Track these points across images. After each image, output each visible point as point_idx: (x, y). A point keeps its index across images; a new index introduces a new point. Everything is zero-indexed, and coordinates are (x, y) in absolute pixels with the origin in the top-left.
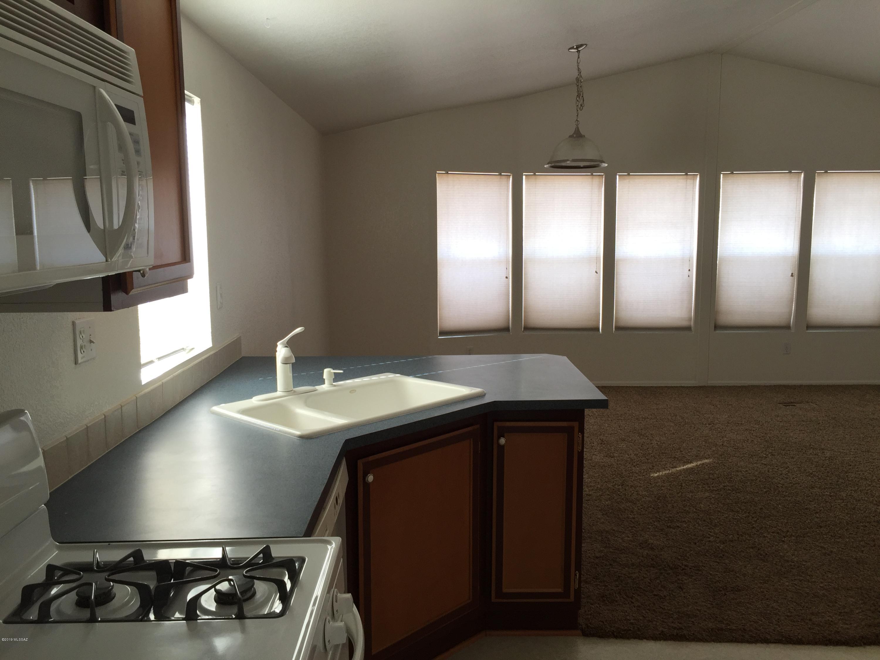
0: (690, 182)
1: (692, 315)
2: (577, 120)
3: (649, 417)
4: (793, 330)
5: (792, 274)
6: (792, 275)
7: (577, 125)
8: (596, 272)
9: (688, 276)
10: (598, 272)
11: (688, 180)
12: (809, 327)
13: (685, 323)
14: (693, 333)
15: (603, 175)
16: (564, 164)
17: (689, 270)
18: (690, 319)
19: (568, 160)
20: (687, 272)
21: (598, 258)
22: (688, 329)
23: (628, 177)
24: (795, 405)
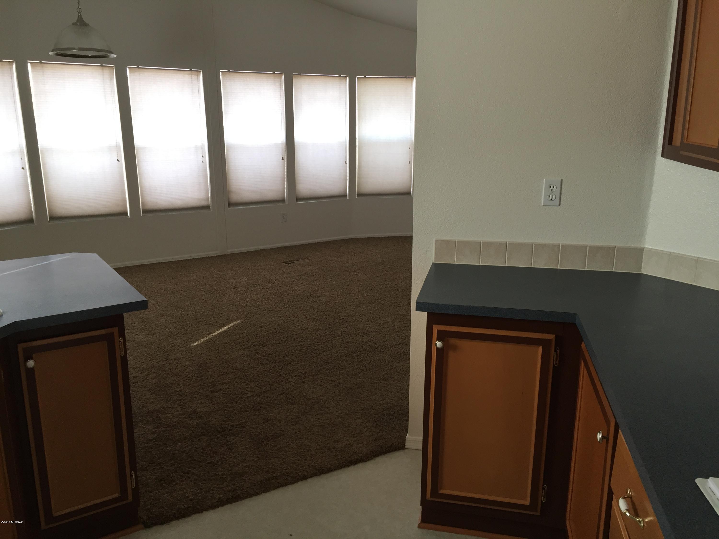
0: (194, 77)
1: (209, 196)
2: (79, 8)
3: (183, 289)
4: (287, 203)
5: (283, 157)
6: (283, 159)
7: (79, 13)
8: (118, 160)
9: (202, 162)
10: (119, 160)
11: (193, 76)
12: (298, 199)
13: (203, 203)
14: (211, 211)
15: (113, 66)
16: (70, 52)
17: (203, 157)
18: (208, 199)
19: (74, 49)
20: (201, 159)
21: (117, 147)
22: (207, 207)
23: (137, 70)
24: (295, 262)
